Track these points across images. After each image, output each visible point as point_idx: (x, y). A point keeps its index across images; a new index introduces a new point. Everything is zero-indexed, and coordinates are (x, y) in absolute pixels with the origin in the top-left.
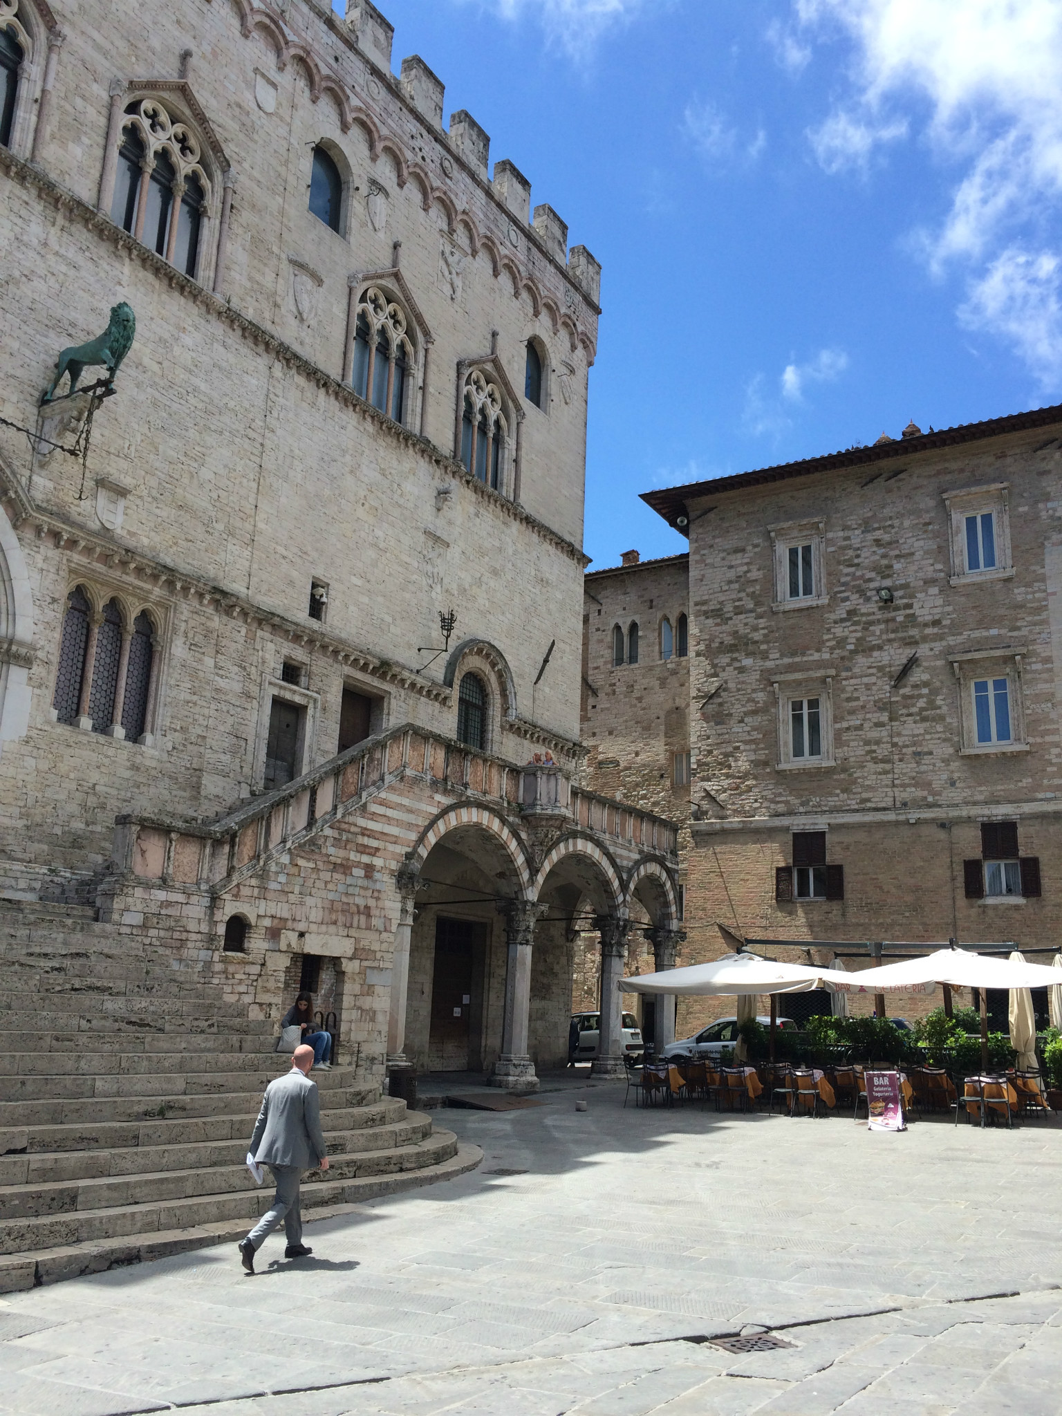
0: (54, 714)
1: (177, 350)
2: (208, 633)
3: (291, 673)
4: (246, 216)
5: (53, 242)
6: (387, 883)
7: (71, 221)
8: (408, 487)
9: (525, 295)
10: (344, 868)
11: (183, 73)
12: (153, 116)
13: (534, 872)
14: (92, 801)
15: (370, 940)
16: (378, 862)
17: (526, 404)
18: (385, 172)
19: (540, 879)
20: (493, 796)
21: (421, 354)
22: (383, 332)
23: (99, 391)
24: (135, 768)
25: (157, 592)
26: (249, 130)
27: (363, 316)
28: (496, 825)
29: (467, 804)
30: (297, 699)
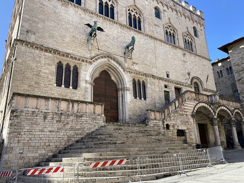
0: (134, 97)
1: (141, 42)
2: (152, 82)
3: (166, 87)
4: (147, 20)
5: (122, 31)
6: (190, 117)
7: (124, 28)
8: (178, 54)
9: (191, 20)
10: (182, 115)
11: (135, 3)
12: (132, 10)
13: (215, 113)
14: (141, 109)
15: (189, 126)
16: (188, 114)
17: (195, 37)
18: (165, 8)
19: (216, 114)
20: (205, 100)
21: (176, 33)
22: (170, 32)
23: (132, 49)
24: (146, 104)
25: (144, 77)
26: (145, 8)
27: (166, 30)
28: (206, 105)
29: (201, 102)
30: (168, 90)
